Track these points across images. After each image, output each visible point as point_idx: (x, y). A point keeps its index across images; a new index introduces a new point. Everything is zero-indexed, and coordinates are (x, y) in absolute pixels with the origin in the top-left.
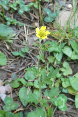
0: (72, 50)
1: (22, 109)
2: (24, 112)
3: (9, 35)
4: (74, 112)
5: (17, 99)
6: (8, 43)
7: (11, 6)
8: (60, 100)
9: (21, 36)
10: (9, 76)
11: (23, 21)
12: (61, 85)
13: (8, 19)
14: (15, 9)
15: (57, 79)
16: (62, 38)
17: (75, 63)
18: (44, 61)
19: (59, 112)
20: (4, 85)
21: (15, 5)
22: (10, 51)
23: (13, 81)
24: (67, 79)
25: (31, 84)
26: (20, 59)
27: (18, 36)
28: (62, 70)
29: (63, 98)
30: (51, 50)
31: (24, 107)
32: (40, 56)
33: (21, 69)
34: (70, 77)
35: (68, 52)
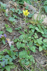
0: (39, 28)
1: (17, 51)
2: (18, 52)
3: (14, 22)
4: (38, 53)
5: (15, 47)
6: (13, 25)
7: (16, 11)
8: (33, 48)
10: (13, 38)
11: (20, 17)
12: (34, 42)
13: (14, 16)
14: (17, 12)
15: (32, 39)
16: (35, 23)
17: (39, 34)
18: (27, 32)
19: (32, 53)
20: (11, 41)
21: (17, 11)
22: (14, 28)
23: (14, 40)
25: (22, 41)
26: (18, 31)
27: (18, 23)
28: (34, 36)
29: (34, 47)
30: (30, 28)
31: (18, 50)
32: (26, 30)
33: (18, 35)
34: (37, 39)
35: (37, 29)
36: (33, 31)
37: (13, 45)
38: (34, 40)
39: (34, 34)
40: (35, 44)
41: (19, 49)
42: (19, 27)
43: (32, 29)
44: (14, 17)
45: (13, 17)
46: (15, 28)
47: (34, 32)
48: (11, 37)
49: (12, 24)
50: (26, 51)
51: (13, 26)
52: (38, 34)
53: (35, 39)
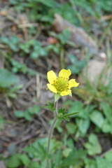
3: (12, 86)
7: (22, 47)
14: (27, 51)
18: (60, 130)
21: (27, 46)
23: (9, 157)
24: (93, 161)
33: (24, 139)
35: (98, 119)
38: (87, 161)
39: (86, 140)
44: (15, 70)
45: (11, 66)
46: (17, 109)
52: (99, 139)
53: (89, 157)
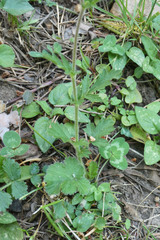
1: (37, 159)
2: (41, 164)
4: (140, 174)
5: (29, 140)
6: (22, 34)
8: (115, 148)
9: (48, 25)
10: (19, 97)
15: (112, 108)
19: (110, 173)
20: (8, 112)
22: (24, 51)
23: (24, 106)
24: (132, 112)
26: (42, 66)
27: (44, 25)
29: (121, 145)
31: (43, 155)
33: (43, 86)
34: (137, 108)
36: (119, 66)
37: (19, 133)
38: (123, 111)
40: (123, 131)
41: (44, 150)
42: (49, 47)
43: (114, 55)
47: (125, 75)
48: (11, 94)
49: (17, 31)
50: (82, 164)
51: (22, 42)
